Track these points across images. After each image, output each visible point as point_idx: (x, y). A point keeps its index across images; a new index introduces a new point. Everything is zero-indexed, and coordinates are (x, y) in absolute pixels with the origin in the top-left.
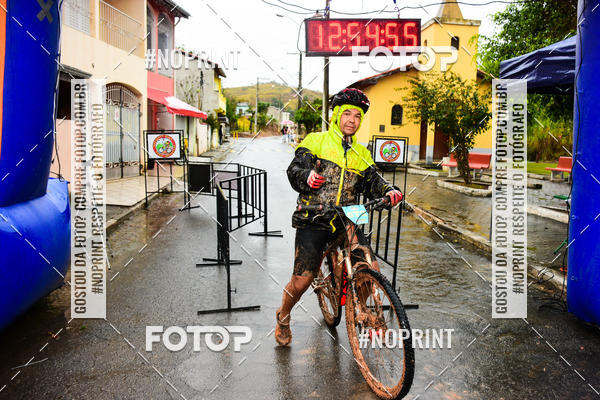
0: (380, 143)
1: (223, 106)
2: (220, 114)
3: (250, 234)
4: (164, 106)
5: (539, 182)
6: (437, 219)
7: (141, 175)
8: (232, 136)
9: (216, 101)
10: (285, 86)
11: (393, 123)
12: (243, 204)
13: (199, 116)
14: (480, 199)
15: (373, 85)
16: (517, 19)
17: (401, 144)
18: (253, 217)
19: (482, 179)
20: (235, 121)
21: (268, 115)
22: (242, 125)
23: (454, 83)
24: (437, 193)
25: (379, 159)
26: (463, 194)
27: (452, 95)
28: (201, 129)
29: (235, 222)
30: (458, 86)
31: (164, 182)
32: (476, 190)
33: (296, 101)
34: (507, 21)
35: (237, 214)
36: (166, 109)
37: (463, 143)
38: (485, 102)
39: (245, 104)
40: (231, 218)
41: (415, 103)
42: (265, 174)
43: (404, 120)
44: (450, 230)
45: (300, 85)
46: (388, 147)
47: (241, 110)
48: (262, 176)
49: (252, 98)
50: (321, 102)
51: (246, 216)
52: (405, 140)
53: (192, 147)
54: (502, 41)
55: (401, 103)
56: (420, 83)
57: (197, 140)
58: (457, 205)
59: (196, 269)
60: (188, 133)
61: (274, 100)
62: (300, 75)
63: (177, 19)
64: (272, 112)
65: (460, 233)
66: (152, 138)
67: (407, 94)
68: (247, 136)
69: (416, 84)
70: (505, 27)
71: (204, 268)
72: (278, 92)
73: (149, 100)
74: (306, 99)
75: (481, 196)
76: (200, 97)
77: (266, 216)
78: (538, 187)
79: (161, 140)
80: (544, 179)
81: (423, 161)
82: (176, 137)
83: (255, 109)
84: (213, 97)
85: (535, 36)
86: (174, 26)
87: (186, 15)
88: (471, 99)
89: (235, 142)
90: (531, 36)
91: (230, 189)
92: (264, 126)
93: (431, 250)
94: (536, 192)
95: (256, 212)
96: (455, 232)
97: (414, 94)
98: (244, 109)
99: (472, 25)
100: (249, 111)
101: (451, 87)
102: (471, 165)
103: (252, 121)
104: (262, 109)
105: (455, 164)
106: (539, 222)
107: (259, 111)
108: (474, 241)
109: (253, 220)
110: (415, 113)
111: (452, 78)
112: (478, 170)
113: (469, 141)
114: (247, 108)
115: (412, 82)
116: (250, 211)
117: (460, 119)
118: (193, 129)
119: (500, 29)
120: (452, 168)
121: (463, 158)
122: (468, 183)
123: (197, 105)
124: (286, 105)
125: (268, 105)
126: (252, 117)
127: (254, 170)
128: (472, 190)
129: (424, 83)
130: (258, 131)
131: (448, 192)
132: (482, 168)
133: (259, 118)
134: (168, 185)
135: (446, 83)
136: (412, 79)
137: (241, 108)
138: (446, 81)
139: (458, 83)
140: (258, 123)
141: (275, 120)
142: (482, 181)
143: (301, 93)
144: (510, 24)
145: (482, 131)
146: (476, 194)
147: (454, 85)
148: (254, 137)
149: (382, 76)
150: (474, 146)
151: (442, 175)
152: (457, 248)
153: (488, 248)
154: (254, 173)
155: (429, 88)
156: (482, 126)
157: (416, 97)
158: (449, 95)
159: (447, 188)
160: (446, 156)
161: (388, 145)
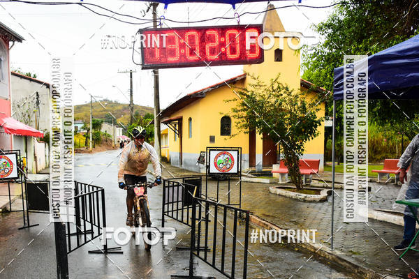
0: (214, 154)
3: (90, 252)
6: (274, 227)
10: (117, 104)
11: (222, 134)
12: (82, 221)
13: (36, 134)
14: (313, 204)
15: (203, 98)
16: (340, 28)
17: (234, 154)
18: (92, 233)
19: (312, 184)
21: (103, 131)
23: (282, 92)
24: (270, 200)
25: (213, 170)
26: (297, 200)
27: (280, 104)
28: (39, 147)
29: (74, 239)
30: (285, 95)
31: (3, 201)
32: (308, 195)
33: (128, 116)
34: (330, 31)
35: (75, 231)
36: (3, 130)
37: (293, 150)
38: (312, 110)
39: (81, 121)
40: (70, 235)
41: (245, 114)
42: (103, 191)
43: (234, 130)
45: (132, 101)
46: (222, 159)
47: (76, 128)
48: (100, 193)
49: (86, 116)
50: (152, 117)
51: (86, 232)
52: (238, 150)
53: (30, 164)
54: (327, 50)
55: (231, 114)
56: (249, 94)
57: (35, 157)
58: (292, 212)
60: (26, 151)
61: (107, 117)
62: (131, 92)
63: (11, 43)
64: (105, 128)
67: (235, 105)
68: (84, 152)
69: (245, 95)
70: (329, 36)
72: (111, 109)
74: (137, 115)
75: (314, 201)
76: (36, 117)
80: (370, 181)
81: (253, 169)
82: (13, 158)
83: (90, 126)
85: (359, 43)
86: (9, 49)
87: (19, 39)
88: (298, 108)
90: (356, 43)
92: (100, 141)
93: (274, 260)
95: (95, 229)
97: (243, 104)
98: (80, 126)
100: (84, 128)
101: (278, 96)
102: (302, 171)
104: (97, 125)
105: (286, 170)
106: (377, 226)
107: (94, 128)
108: (316, 249)
109: (93, 238)
110: (244, 123)
111: (279, 88)
112: (307, 175)
113: (299, 148)
114: (82, 125)
115: (241, 93)
116: (88, 227)
117: (289, 127)
118: (31, 148)
119: (323, 39)
120: (282, 174)
121: (293, 165)
122: (299, 189)
123: (34, 124)
124: (119, 121)
125: (102, 121)
126: (87, 134)
127: (91, 188)
128: (305, 195)
129: (252, 94)
130: (94, 147)
131: (281, 198)
132: (311, 173)
133: (94, 134)
134: (7, 204)
135: (274, 93)
136: (240, 90)
137: (77, 125)
138: (274, 91)
139: (285, 92)
140: (93, 139)
141: (109, 136)
142: (312, 186)
143: (132, 109)
144: (334, 33)
145: (310, 138)
146: (309, 199)
147: (282, 95)
148: (90, 152)
149: (210, 89)
150: (304, 153)
151: (273, 181)
152: (299, 258)
153: (330, 256)
154: (91, 191)
155: (258, 99)
156: (311, 133)
157: (245, 107)
158: (277, 105)
159: (279, 195)
160: (275, 164)
161: (222, 156)
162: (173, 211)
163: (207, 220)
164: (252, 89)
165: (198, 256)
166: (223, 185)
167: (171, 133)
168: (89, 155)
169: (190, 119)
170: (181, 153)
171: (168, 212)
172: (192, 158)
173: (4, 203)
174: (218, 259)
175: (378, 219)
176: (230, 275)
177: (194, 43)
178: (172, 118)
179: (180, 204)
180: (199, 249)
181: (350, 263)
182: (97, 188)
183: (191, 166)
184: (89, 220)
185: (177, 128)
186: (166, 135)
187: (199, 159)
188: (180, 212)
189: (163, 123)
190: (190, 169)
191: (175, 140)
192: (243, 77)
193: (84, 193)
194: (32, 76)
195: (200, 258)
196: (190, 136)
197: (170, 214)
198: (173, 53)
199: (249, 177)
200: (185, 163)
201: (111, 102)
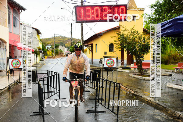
0: (106, 59)
1: (40, 46)
2: (39, 49)
4: (16, 46)
5: (171, 73)
6: (131, 91)
7: (7, 75)
8: (45, 58)
9: (38, 44)
10: (65, 37)
11: (110, 50)
12: (50, 87)
14: (148, 81)
15: (102, 35)
16: (160, 6)
17: (115, 60)
18: (54, 92)
19: (147, 72)
20: (46, 52)
21: (59, 49)
22: (48, 53)
23: (135, 34)
24: (130, 79)
25: (106, 66)
26: (141, 79)
27: (134, 39)
28: (32, 56)
29: (46, 95)
30: (136, 35)
31: (17, 78)
32: (146, 78)
33: (70, 43)
34: (156, 8)
35: (47, 91)
36: (17, 48)
37: (139, 58)
38: (148, 41)
39: (50, 45)
40: (44, 93)
41: (119, 42)
42: (59, 74)
43: (115, 49)
44: (137, 95)
45: (72, 36)
46: (109, 61)
47: (48, 47)
48: (57, 75)
49: (52, 43)
51: (51, 92)
52: (116, 58)
54: (154, 16)
55: (114, 43)
56: (121, 34)
58: (138, 84)
59: (30, 117)
61: (61, 43)
62: (71, 32)
63: (20, 11)
64: (60, 48)
65: (141, 97)
66: (11, 60)
67: (116, 39)
68: (51, 58)
69: (120, 34)
70: (155, 10)
71: (33, 117)
72: (63, 40)
73: (10, 44)
74: (74, 42)
77: (59, 92)
78: (171, 75)
79: (15, 61)
80: (172, 72)
81: (123, 66)
82: (21, 60)
83: (54, 47)
84: (36, 42)
85: (168, 13)
86: (19, 14)
87: (24, 9)
88: (142, 40)
89: (46, 60)
90: (167, 13)
91: (44, 81)
92: (58, 53)
94: (170, 77)
95: (55, 90)
96: (139, 96)
97: (119, 39)
98: (49, 47)
99: (141, 10)
101: (134, 35)
102: (143, 67)
103: (53, 52)
104: (57, 47)
105: (136, 67)
106: (174, 91)
107: (55, 48)
109: (54, 94)
110: (119, 46)
111: (134, 32)
112: (145, 69)
113: (142, 57)
114: (50, 47)
115: (118, 34)
116: (52, 90)
117: (138, 48)
119: (153, 11)
120: (135, 68)
121: (140, 65)
122: (142, 75)
124: (66, 45)
125: (59, 45)
126: (52, 50)
127: (54, 73)
128: (144, 77)
129: (123, 34)
130: (55, 56)
131: (134, 79)
132: (147, 68)
133: (55, 50)
134: (18, 79)
135: (132, 34)
136: (117, 32)
137: (48, 46)
138: (132, 33)
139: (136, 34)
140: (55, 53)
141: (62, 51)
142: (147, 74)
143: (72, 40)
144: (158, 9)
145: (147, 53)
146: (146, 79)
147: (135, 35)
148: (54, 58)
149: (105, 32)
150: (144, 60)
151: (131, 71)
152: (141, 104)
153: (154, 103)
154: (54, 74)
155: (125, 36)
156: (147, 51)
157: (120, 40)
158: (133, 39)
159: (133, 77)
160: (132, 64)
161: (109, 60)
162: (88, 83)
163: (103, 87)
164: (123, 32)
165: (98, 102)
166: (110, 73)
167: (88, 50)
168: (53, 59)
169: (96, 45)
170: (92, 59)
171: (86, 84)
172: (97, 61)
173: (17, 79)
174: (107, 104)
175: (175, 88)
176: (112, 110)
177: (98, 12)
178: (89, 44)
179: (91, 80)
180: (99, 100)
181: (162, 106)
182: (56, 73)
183: (96, 64)
184: (53, 86)
185: (91, 48)
186: (86, 51)
187: (100, 62)
188: (91, 84)
189: (85, 46)
190: (96, 66)
191: (90, 53)
192: (119, 27)
193: (51, 75)
194: (29, 25)
195: (99, 103)
196: (96, 52)
197: (87, 84)
198: (89, 16)
199: (121, 69)
200: (94, 63)
201: (63, 37)
